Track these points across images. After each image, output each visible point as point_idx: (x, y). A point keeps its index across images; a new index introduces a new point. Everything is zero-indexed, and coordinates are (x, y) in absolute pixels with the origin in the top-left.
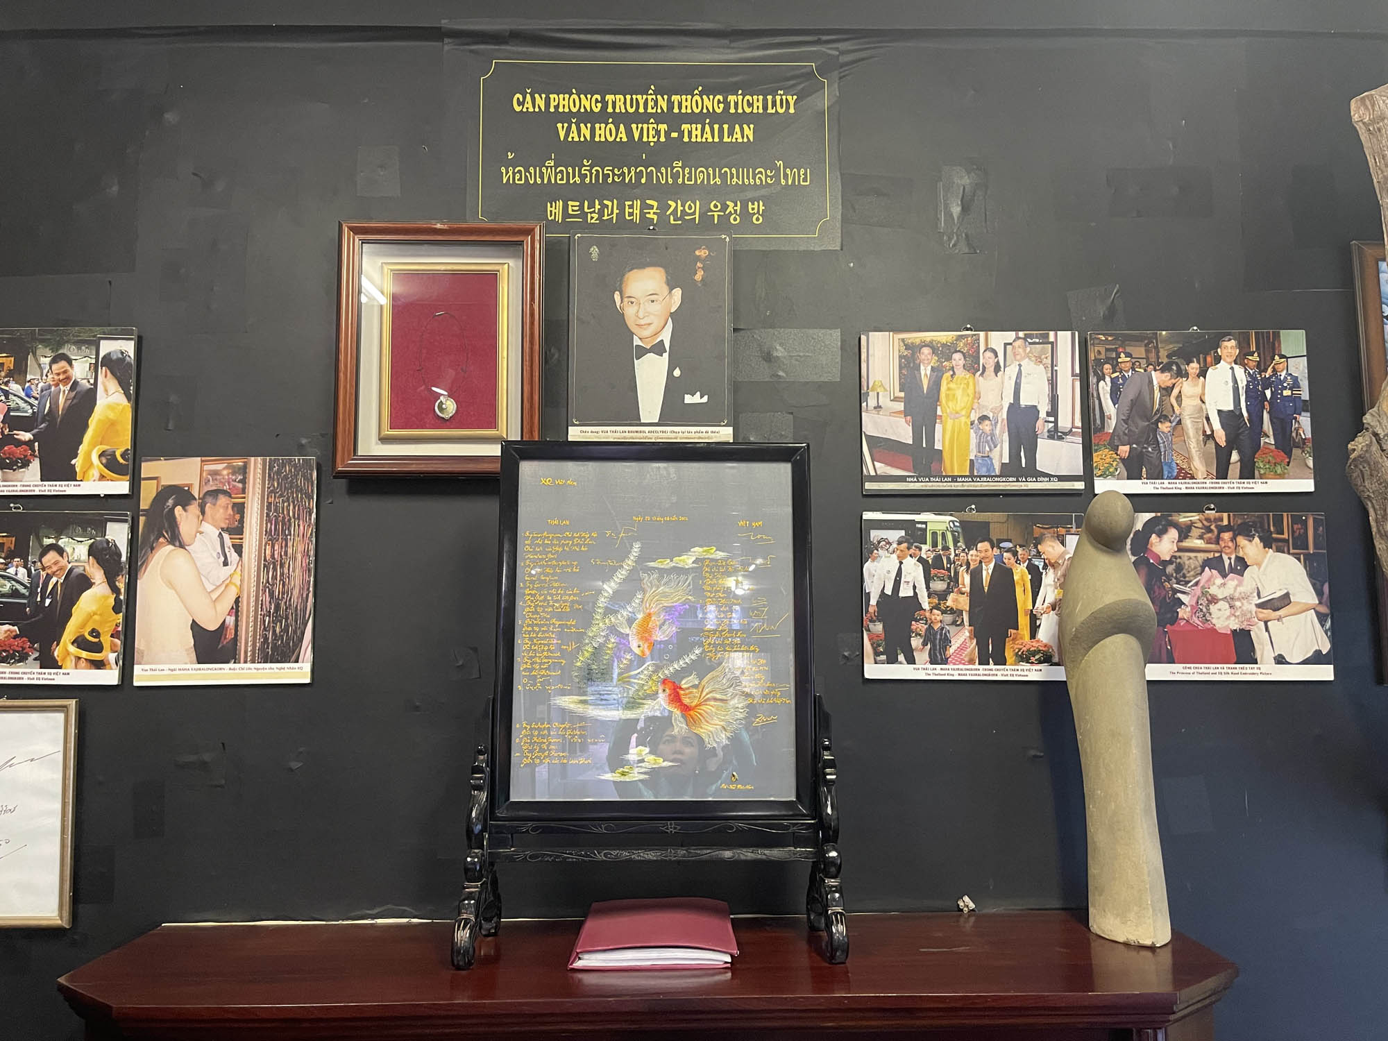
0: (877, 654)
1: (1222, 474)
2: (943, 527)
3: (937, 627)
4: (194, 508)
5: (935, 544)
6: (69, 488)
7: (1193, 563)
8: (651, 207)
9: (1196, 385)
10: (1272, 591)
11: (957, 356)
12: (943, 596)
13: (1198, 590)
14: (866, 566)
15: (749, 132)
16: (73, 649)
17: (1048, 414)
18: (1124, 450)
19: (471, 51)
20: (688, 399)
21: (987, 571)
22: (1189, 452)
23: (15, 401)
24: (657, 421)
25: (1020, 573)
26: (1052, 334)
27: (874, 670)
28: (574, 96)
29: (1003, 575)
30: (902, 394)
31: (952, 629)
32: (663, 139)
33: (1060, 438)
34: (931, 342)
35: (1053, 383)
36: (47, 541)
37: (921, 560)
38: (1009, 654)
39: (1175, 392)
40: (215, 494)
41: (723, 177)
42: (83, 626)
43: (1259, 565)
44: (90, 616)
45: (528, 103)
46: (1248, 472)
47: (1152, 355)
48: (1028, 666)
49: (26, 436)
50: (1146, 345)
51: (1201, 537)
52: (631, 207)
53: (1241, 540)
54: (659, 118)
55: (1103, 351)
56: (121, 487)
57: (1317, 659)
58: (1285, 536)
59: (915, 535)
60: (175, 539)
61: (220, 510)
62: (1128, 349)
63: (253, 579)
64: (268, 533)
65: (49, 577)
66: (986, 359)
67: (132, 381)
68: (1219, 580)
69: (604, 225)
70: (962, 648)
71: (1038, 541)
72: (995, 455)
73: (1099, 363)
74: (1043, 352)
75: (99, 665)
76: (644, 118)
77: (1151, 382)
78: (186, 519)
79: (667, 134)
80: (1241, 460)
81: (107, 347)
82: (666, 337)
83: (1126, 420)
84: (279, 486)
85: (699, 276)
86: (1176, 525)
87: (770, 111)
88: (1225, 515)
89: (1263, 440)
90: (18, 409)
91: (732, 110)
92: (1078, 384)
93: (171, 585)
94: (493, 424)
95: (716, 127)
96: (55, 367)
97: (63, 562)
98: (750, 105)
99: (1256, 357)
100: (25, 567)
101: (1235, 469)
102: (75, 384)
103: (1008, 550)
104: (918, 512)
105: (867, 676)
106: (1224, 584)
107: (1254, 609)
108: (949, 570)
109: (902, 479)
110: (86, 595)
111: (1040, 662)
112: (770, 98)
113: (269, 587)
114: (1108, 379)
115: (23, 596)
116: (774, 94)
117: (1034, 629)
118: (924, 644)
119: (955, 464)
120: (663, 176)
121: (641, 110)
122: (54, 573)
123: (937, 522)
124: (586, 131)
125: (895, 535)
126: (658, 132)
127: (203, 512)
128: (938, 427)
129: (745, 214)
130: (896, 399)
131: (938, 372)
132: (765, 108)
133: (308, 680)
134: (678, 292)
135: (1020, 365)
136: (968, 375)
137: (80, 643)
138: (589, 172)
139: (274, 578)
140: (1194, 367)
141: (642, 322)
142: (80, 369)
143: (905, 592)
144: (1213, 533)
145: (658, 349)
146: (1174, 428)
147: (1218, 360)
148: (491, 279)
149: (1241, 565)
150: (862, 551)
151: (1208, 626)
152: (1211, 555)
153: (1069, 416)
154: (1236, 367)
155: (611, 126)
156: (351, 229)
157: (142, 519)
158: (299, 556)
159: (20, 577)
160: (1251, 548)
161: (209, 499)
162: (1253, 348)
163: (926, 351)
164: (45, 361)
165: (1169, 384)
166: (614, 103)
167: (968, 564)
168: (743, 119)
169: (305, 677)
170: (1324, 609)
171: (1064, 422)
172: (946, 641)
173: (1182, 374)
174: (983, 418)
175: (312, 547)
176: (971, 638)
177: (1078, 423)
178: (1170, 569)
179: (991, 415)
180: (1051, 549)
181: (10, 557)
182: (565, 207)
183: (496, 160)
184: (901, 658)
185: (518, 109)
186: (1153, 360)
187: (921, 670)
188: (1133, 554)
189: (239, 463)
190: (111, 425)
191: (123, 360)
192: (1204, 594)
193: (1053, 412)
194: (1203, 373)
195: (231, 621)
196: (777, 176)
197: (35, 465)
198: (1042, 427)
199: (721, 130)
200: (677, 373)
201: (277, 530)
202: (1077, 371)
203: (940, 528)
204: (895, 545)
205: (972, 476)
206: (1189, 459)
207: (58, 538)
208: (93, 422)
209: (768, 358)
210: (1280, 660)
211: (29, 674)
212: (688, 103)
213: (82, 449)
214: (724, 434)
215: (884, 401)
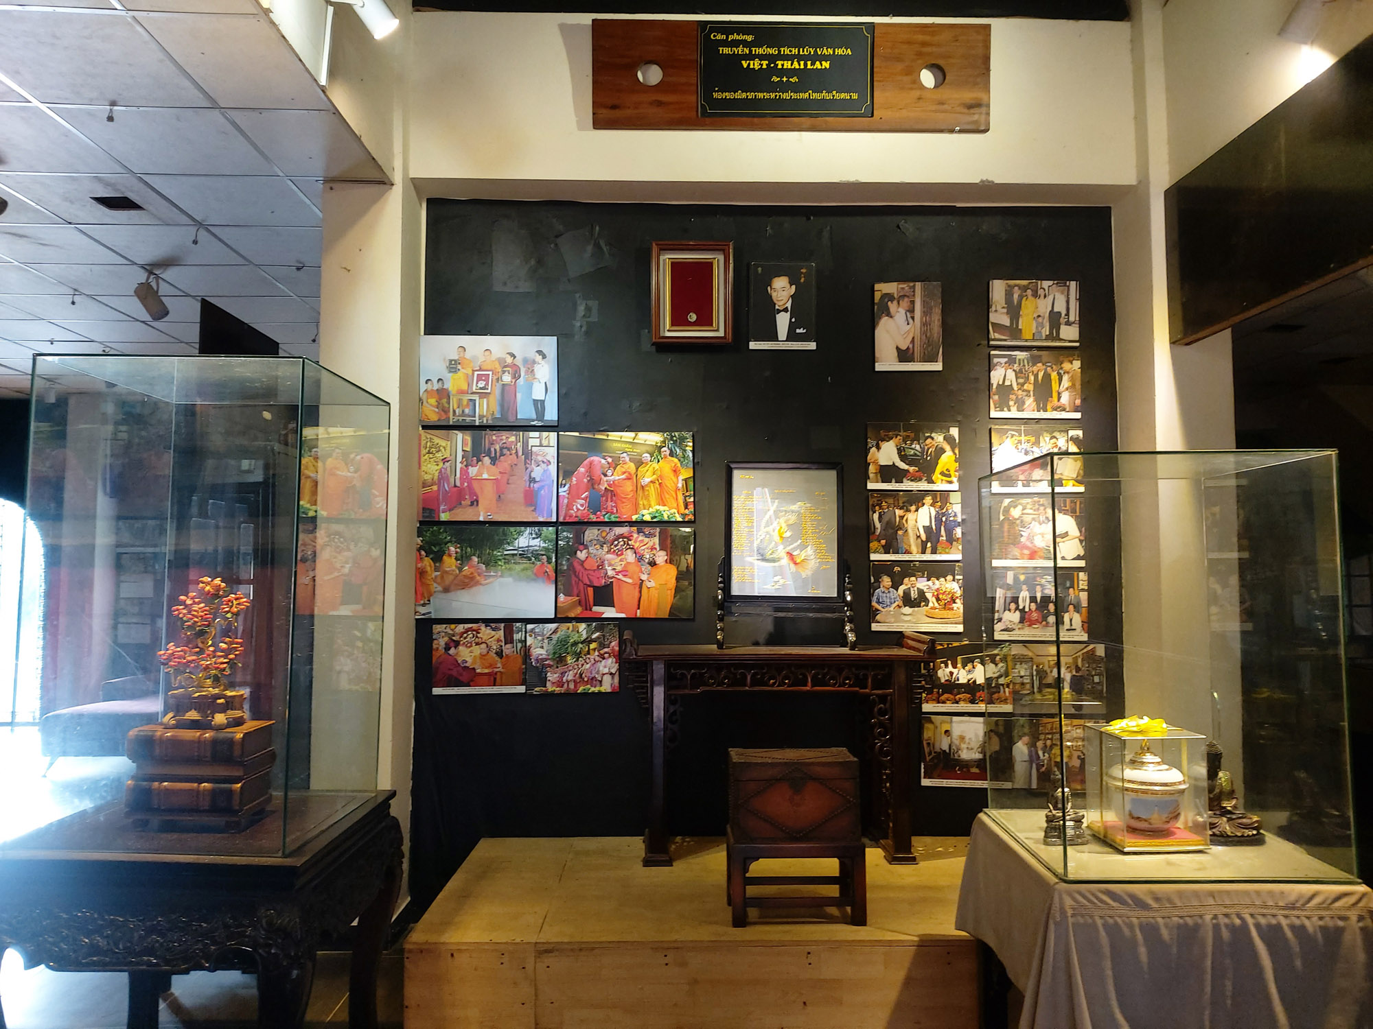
0: (996, 408)
3: (1020, 397)
11: (1029, 290)
12: (1023, 385)
14: (992, 373)
17: (1066, 315)
20: (798, 331)
21: (1041, 375)
24: (785, 340)
25: (1054, 375)
26: (1068, 282)
29: (1047, 377)
30: (1006, 306)
31: (1026, 398)
34: (1018, 284)
35: (1068, 302)
37: (1014, 370)
38: (1049, 407)
48: (1056, 413)
66: (1041, 292)
70: (1030, 405)
71: (1061, 364)
72: (1043, 332)
82: (789, 305)
92: (1078, 303)
103: (1049, 366)
104: (1013, 352)
108: (1025, 374)
111: (1061, 411)
117: (1059, 398)
118: (1015, 404)
119: (1027, 334)
125: (1003, 360)
128: (1020, 320)
131: (1021, 297)
134: (794, 287)
135: (1055, 295)
136: (1033, 298)
141: (779, 299)
143: (1007, 383)
145: (786, 310)
150: (990, 367)
153: (1074, 316)
167: (1033, 372)
171: (1072, 319)
172: (1024, 403)
174: (1039, 316)
176: (1034, 401)
177: (1077, 319)
179: (1042, 315)
180: (1066, 366)
184: (1005, 409)
187: (1013, 414)
198: (1063, 320)
200: (793, 320)
202: (1078, 298)
203: (1022, 357)
204: (1003, 364)
205: (1033, 339)
215: (999, 308)
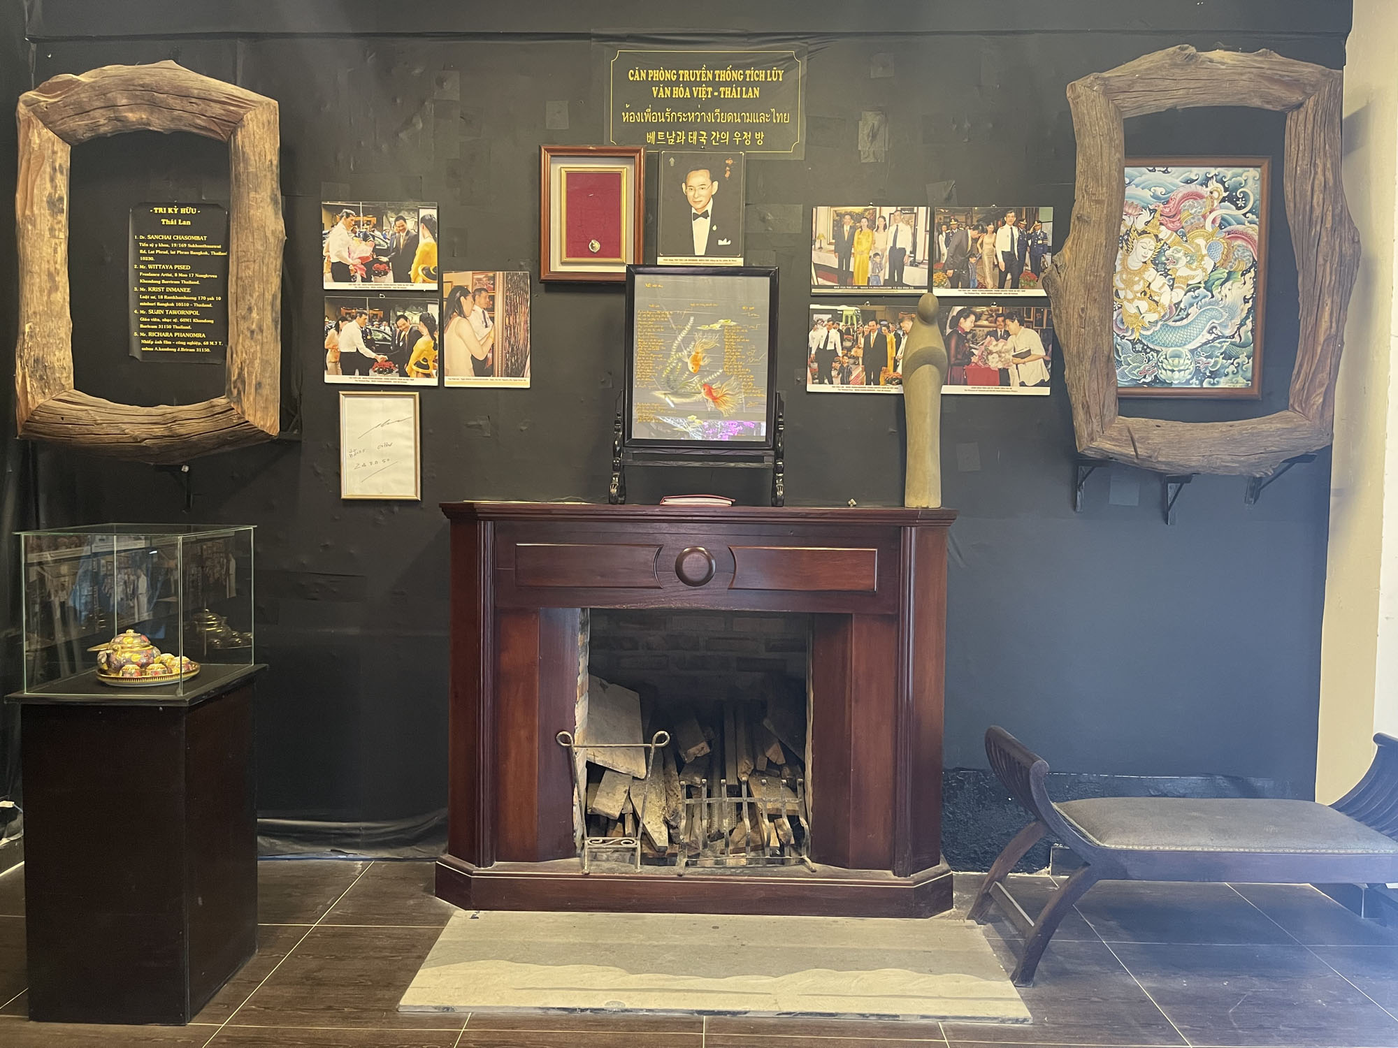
0: (814, 379)
1: (1001, 286)
2: (852, 313)
3: (845, 365)
4: (470, 298)
5: (847, 322)
6: (408, 287)
7: (981, 333)
8: (703, 135)
9: (991, 237)
10: (1021, 348)
11: (864, 220)
12: (849, 349)
13: (983, 348)
14: (811, 334)
15: (757, 92)
16: (415, 368)
17: (911, 253)
18: (950, 272)
19: (607, 45)
20: (720, 243)
21: (873, 336)
22: (984, 274)
23: (378, 241)
24: (703, 254)
25: (890, 337)
26: (916, 208)
27: (811, 388)
28: (662, 71)
29: (881, 338)
30: (834, 241)
31: (853, 367)
32: (709, 96)
33: (917, 266)
34: (851, 212)
35: (914, 235)
36: (399, 314)
37: (839, 330)
38: (882, 380)
39: (980, 241)
40: (480, 290)
41: (742, 118)
42: (419, 356)
43: (1016, 334)
44: (422, 352)
45: (637, 75)
46: (1015, 285)
47: (969, 221)
48: (891, 386)
49: (385, 259)
50: (966, 215)
51: (987, 320)
52: (692, 135)
53: (1008, 321)
54: (708, 84)
55: (942, 218)
56: (434, 286)
57: (1042, 384)
58: (1032, 320)
59: (837, 317)
60: (461, 313)
61: (483, 299)
62: (956, 217)
63: (500, 334)
64: (507, 311)
65: (401, 332)
66: (880, 222)
67: (436, 231)
68: (995, 343)
69: (677, 146)
70: (857, 377)
71: (901, 321)
72: (881, 274)
73: (940, 225)
74: (910, 218)
75: (428, 376)
76: (699, 84)
77: (967, 235)
78: (466, 303)
79: (712, 93)
80: (1012, 279)
81: (423, 213)
82: (709, 208)
83: (952, 256)
84: (511, 287)
85: (727, 175)
86: (974, 313)
87: (769, 79)
88: (1001, 308)
89: (1024, 268)
90: (380, 245)
91: (748, 79)
92: (928, 236)
93: (460, 336)
94: (619, 256)
95: (739, 89)
96: (397, 223)
97: (408, 324)
98: (758, 76)
99: (1024, 222)
100: (389, 326)
101: (1008, 283)
102: (408, 232)
103: (885, 326)
104: (839, 305)
105: (808, 390)
106: (997, 345)
107: (1011, 358)
108: (853, 336)
109: (832, 287)
110: (420, 341)
112: (769, 72)
113: (508, 338)
114: (944, 234)
115: (389, 341)
116: (771, 70)
117: (896, 367)
118: (838, 374)
119: (860, 280)
120: (710, 118)
121: (698, 79)
122: (403, 330)
123: (848, 310)
124: (668, 92)
125: (826, 317)
126: (707, 92)
127: (474, 300)
128: (852, 259)
129: (753, 140)
130: (830, 244)
131: (853, 229)
132: (766, 78)
133: (529, 386)
134: (716, 184)
135: (897, 226)
136: (869, 231)
137: (418, 364)
138: (669, 115)
139: (511, 334)
140: (991, 228)
141: (697, 200)
142: (410, 225)
144: (993, 317)
145: (705, 215)
146: (978, 261)
147: (1004, 223)
148: (617, 177)
149: (1007, 334)
150: (808, 326)
151: (987, 366)
152: (991, 329)
153: (922, 254)
154: (1014, 227)
155: (681, 88)
156: (545, 149)
157: (445, 303)
158: (522, 324)
159: (386, 331)
160: (1013, 326)
161: (477, 293)
162: (1024, 217)
163: (848, 217)
164: (392, 220)
165: (977, 236)
166: (683, 75)
167: (863, 332)
168: (754, 84)
169: (527, 384)
170: (1048, 358)
171: (919, 257)
172: (850, 373)
173: (984, 231)
174: (876, 254)
175: (529, 319)
176: (862, 371)
177: (927, 258)
178: (969, 336)
179: (880, 253)
180: (907, 325)
181: (381, 321)
182: (657, 135)
183: (619, 109)
184: (826, 381)
185: (631, 79)
186: (969, 223)
187: (836, 387)
188: (950, 328)
189: (491, 274)
190: (427, 254)
191: (431, 219)
192: (986, 349)
193: (914, 251)
194: (995, 231)
195: (490, 355)
196: (771, 118)
197: (391, 274)
198: (907, 260)
199: (741, 90)
200: (715, 228)
201: (511, 310)
202: (928, 229)
203: (850, 313)
204: (826, 323)
205: (868, 286)
206: (984, 278)
207: (404, 312)
208: (418, 252)
209: (763, 220)
210: (1023, 384)
211: (394, 379)
212: (724, 75)
213: (414, 266)
214: (739, 262)
215: (824, 245)
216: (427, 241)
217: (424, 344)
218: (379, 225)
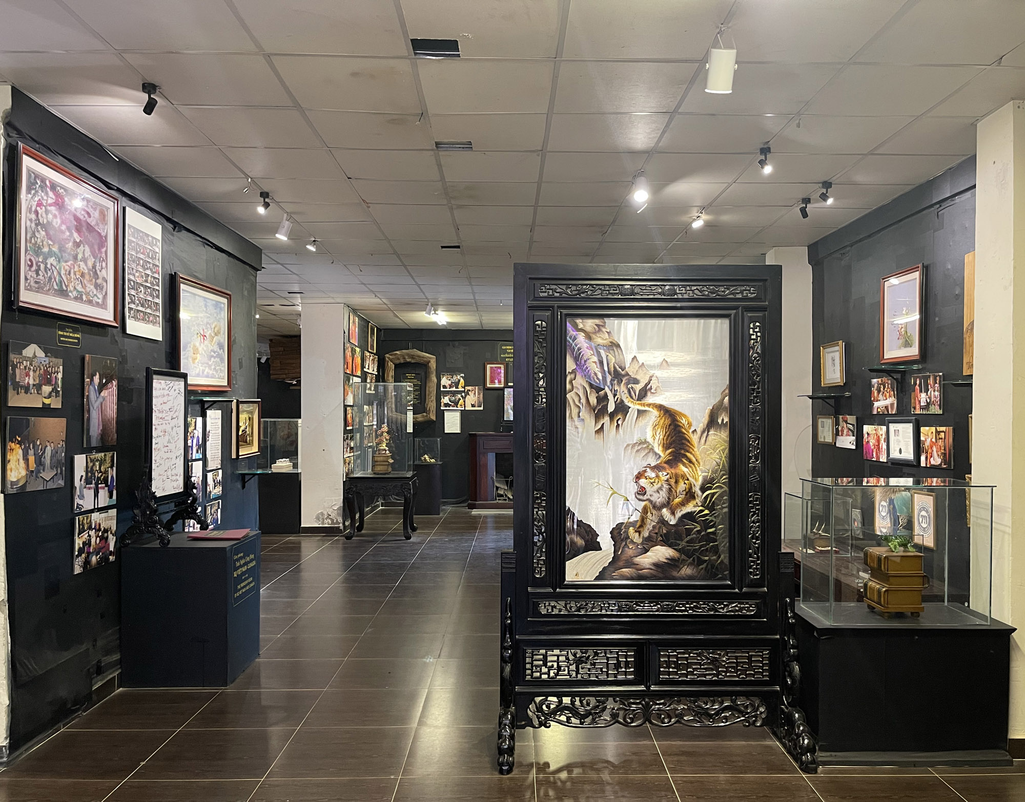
6: (458, 390)
16: (459, 406)
40: (473, 390)
44: (461, 403)
49: (453, 384)
56: (463, 389)
60: (469, 395)
61: (473, 392)
64: (478, 394)
65: (457, 399)
67: (464, 379)
75: (462, 408)
78: (470, 393)
81: (461, 375)
84: (479, 389)
93: (469, 400)
96: (456, 377)
97: (458, 397)
100: (454, 398)
102: (458, 379)
113: (478, 400)
115: (454, 401)
142: (459, 377)
156: (486, 363)
157: (466, 393)
169: (482, 409)
175: (482, 396)
181: (452, 397)
189: (475, 387)
190: (462, 383)
191: (463, 377)
195: (475, 403)
197: (455, 387)
207: (457, 395)
208: (460, 383)
213: (459, 386)
216: (462, 381)
217: (462, 401)
218: (452, 378)
